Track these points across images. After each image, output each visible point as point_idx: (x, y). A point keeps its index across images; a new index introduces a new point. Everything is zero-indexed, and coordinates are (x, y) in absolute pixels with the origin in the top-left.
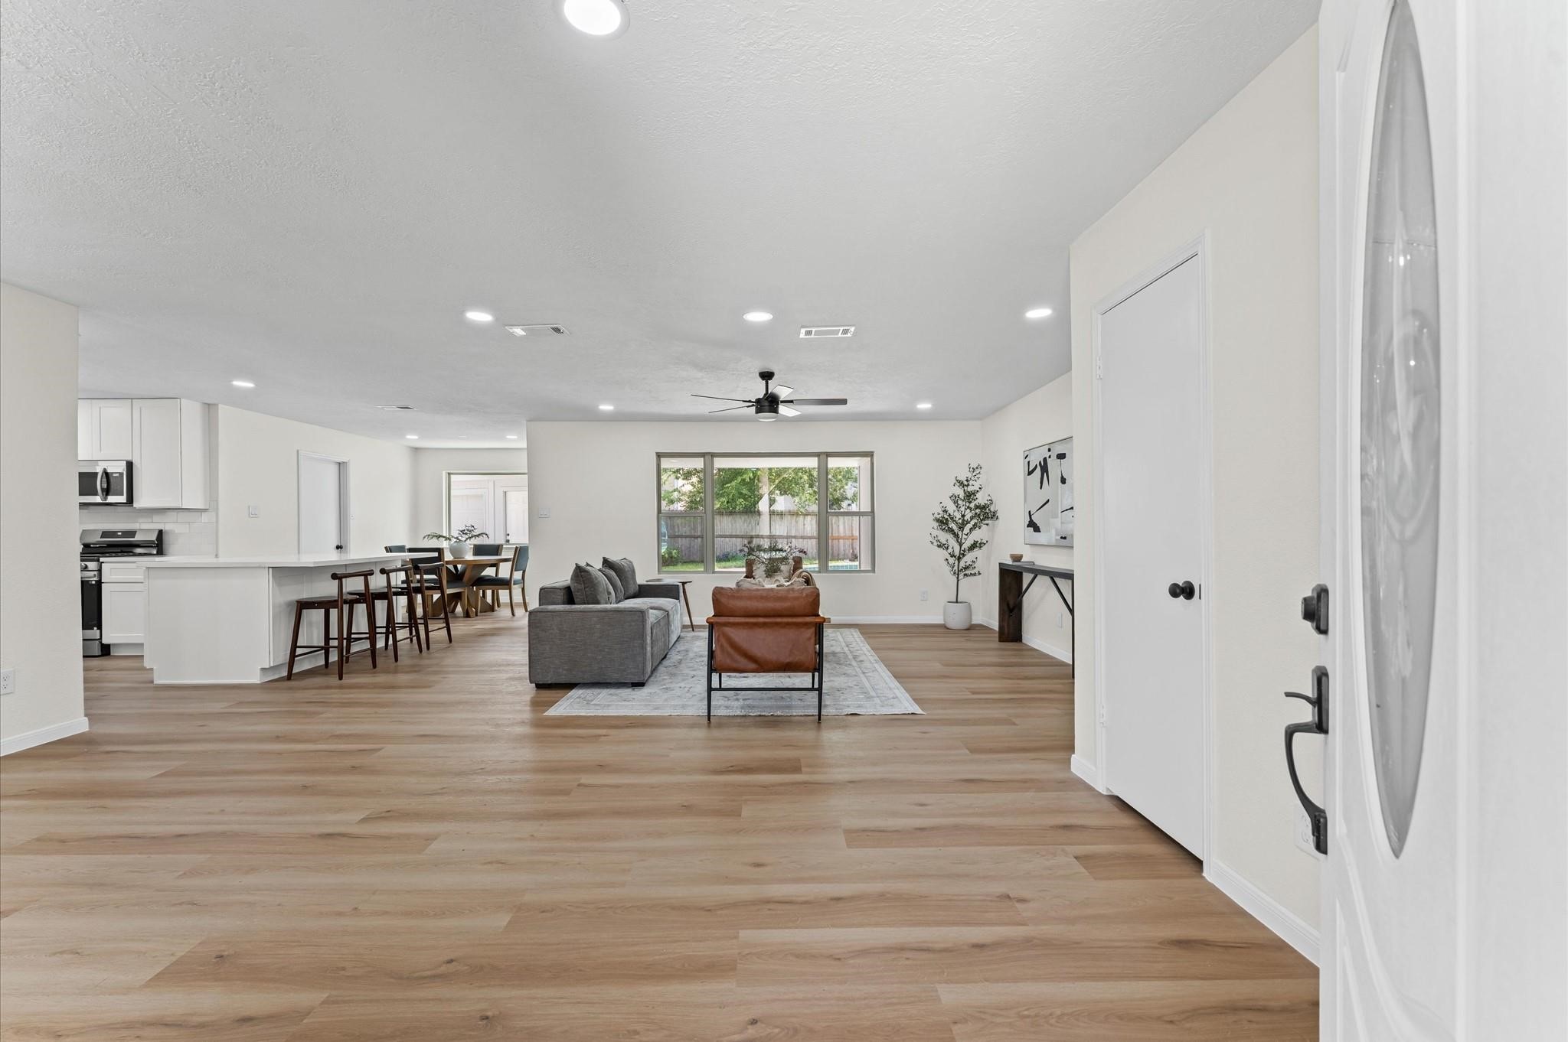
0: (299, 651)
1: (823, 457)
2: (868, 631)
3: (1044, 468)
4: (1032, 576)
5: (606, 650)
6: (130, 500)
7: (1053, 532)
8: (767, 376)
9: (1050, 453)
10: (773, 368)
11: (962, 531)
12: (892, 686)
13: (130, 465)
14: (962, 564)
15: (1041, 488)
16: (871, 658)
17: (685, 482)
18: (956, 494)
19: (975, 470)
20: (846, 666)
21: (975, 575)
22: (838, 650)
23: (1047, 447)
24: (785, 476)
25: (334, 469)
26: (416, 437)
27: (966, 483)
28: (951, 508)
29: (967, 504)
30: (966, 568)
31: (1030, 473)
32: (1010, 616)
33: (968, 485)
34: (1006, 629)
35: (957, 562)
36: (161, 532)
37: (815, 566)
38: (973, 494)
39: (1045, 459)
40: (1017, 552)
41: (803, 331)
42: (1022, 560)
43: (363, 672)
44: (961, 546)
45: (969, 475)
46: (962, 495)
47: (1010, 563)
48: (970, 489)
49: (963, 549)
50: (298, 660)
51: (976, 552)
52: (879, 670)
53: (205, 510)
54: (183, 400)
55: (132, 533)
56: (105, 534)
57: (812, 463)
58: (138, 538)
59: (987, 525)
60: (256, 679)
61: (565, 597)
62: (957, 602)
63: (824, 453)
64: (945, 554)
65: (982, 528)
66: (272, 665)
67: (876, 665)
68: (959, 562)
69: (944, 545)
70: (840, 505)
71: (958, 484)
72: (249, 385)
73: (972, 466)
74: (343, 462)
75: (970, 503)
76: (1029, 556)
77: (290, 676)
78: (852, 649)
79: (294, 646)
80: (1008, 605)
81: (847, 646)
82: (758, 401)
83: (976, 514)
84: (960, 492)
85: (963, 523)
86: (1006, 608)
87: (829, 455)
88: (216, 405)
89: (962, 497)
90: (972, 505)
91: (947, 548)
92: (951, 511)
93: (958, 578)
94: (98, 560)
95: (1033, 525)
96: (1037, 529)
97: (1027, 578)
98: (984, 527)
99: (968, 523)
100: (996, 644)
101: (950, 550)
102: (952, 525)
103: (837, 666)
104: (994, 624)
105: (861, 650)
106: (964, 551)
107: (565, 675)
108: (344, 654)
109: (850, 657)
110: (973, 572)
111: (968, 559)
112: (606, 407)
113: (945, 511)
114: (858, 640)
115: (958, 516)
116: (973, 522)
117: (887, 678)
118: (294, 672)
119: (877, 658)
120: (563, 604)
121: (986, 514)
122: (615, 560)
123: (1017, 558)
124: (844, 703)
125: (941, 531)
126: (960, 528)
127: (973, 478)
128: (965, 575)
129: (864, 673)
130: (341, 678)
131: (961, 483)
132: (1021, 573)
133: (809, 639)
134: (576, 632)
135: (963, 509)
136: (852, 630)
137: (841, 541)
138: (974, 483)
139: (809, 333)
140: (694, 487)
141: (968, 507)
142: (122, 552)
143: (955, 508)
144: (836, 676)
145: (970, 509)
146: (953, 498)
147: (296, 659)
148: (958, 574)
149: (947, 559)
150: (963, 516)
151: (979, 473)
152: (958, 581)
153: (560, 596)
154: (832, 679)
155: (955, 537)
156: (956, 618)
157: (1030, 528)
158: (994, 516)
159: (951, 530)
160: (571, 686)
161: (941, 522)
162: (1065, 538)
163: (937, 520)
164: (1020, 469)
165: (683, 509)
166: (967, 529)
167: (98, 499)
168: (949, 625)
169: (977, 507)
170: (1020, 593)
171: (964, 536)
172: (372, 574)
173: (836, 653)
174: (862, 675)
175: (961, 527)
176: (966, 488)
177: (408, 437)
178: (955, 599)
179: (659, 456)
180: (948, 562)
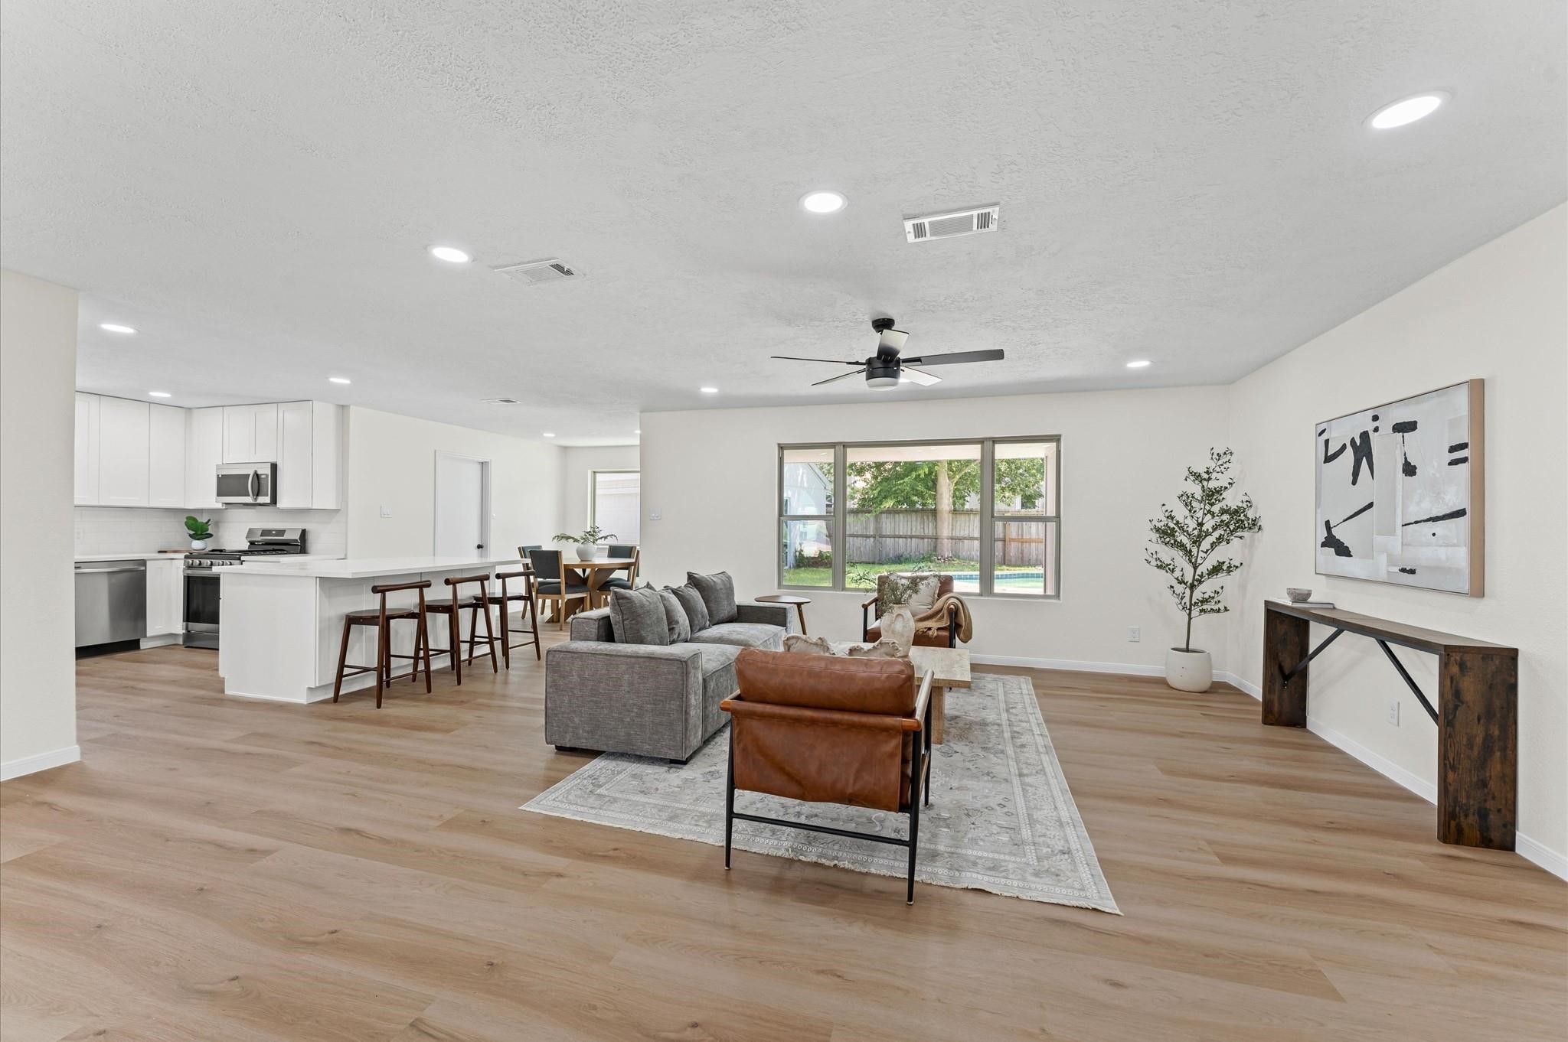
0: (346, 671)
1: (988, 444)
2: (1046, 681)
3: (1363, 449)
4: (1331, 630)
5: (636, 710)
6: (274, 501)
7: (1383, 559)
8: (883, 324)
9: (1376, 424)
10: (891, 312)
11: (1198, 547)
12: (1064, 815)
13: (274, 467)
14: (1198, 594)
15: (1354, 483)
16: (1039, 739)
17: (858, 478)
18: (1189, 493)
19: (1223, 457)
20: (995, 754)
21: (1219, 611)
22: (991, 717)
23: (1370, 414)
24: (967, 470)
25: (478, 469)
26: (553, 435)
27: (1206, 476)
28: (1180, 513)
29: (1208, 507)
30: (1204, 601)
31: (1328, 459)
32: (1284, 685)
33: (1209, 479)
34: (1276, 704)
35: (1188, 591)
36: (304, 532)
37: (974, 587)
38: (1218, 492)
39: (1365, 436)
40: (1302, 586)
41: (909, 226)
42: (1310, 600)
43: (414, 698)
44: (1195, 568)
45: (1212, 465)
46: (1198, 494)
47: (1288, 602)
48: (1212, 485)
49: (1199, 572)
50: (346, 681)
51: (1221, 579)
52: (1049, 769)
53: (337, 511)
54: (314, 402)
55: (281, 532)
56: (265, 532)
57: (973, 452)
58: (286, 537)
59: (1241, 538)
60: (302, 699)
61: (602, 630)
62: (1187, 650)
63: (990, 438)
64: (1170, 579)
65: (1231, 542)
66: (317, 685)
67: (1045, 758)
68: (1192, 592)
69: (1167, 565)
70: (1034, 503)
71: (1192, 478)
73: (1215, 451)
74: (486, 462)
75: (1212, 505)
76: (1321, 593)
77: (336, 699)
78: (1013, 718)
79: (342, 665)
80: (1281, 668)
81: (1007, 711)
82: (869, 362)
83: (1222, 521)
84: (1196, 489)
85: (1199, 536)
86: (1276, 671)
87: (995, 441)
88: (348, 406)
89: (1198, 496)
90: (1216, 509)
91: (1173, 571)
92: (1180, 518)
93: (1190, 615)
94: (239, 559)
95: (1332, 542)
96: (1343, 551)
97: (1318, 634)
98: (1235, 541)
99: (1208, 534)
100: (1257, 730)
101: (1178, 573)
102: (1182, 538)
103: (982, 754)
104: (1256, 689)
105: (1028, 722)
106: (1201, 576)
107: (586, 739)
108: (384, 678)
109: (1007, 735)
110: (1216, 607)
111: (1207, 588)
112: (709, 390)
113: (1171, 517)
114: (1026, 698)
115: (1192, 524)
116: (1216, 534)
117: (1057, 793)
118: (341, 693)
119: (1049, 741)
120: (598, 640)
121: (1239, 521)
122: (704, 575)
123: (1302, 597)
124: (969, 852)
125: (1164, 546)
126: (1195, 542)
127: (1218, 469)
128: (1201, 611)
129: (1021, 775)
130: (379, 706)
131: (1197, 477)
132: (1306, 623)
133: (892, 755)
134: (599, 682)
135: (1200, 514)
136: (1022, 679)
137: (1033, 544)
138: (1219, 476)
139: (919, 231)
140: (868, 483)
141: (1209, 512)
142: (274, 550)
143: (1187, 513)
144: (974, 777)
145: (1213, 515)
146: (1184, 498)
147: (343, 679)
148: (1190, 610)
149: (1172, 587)
150: (1201, 524)
151: (1229, 461)
152: (1190, 619)
153: (593, 630)
154: (965, 782)
155: (1186, 554)
156: (1182, 672)
157: (1327, 549)
158: (1254, 525)
159: (1181, 546)
160: (593, 754)
161: (1165, 533)
162: (1412, 572)
163: (1158, 530)
164: (1312, 450)
165: (856, 506)
166: (1206, 544)
167: (249, 500)
168: (1174, 681)
169: (1223, 512)
170: (1303, 654)
171: (1201, 554)
172: (429, 586)
173: (986, 725)
174: (1016, 780)
175: (1197, 541)
176: (1205, 483)
177: (545, 435)
178: (1184, 646)
179: (782, 448)
180: (1174, 592)
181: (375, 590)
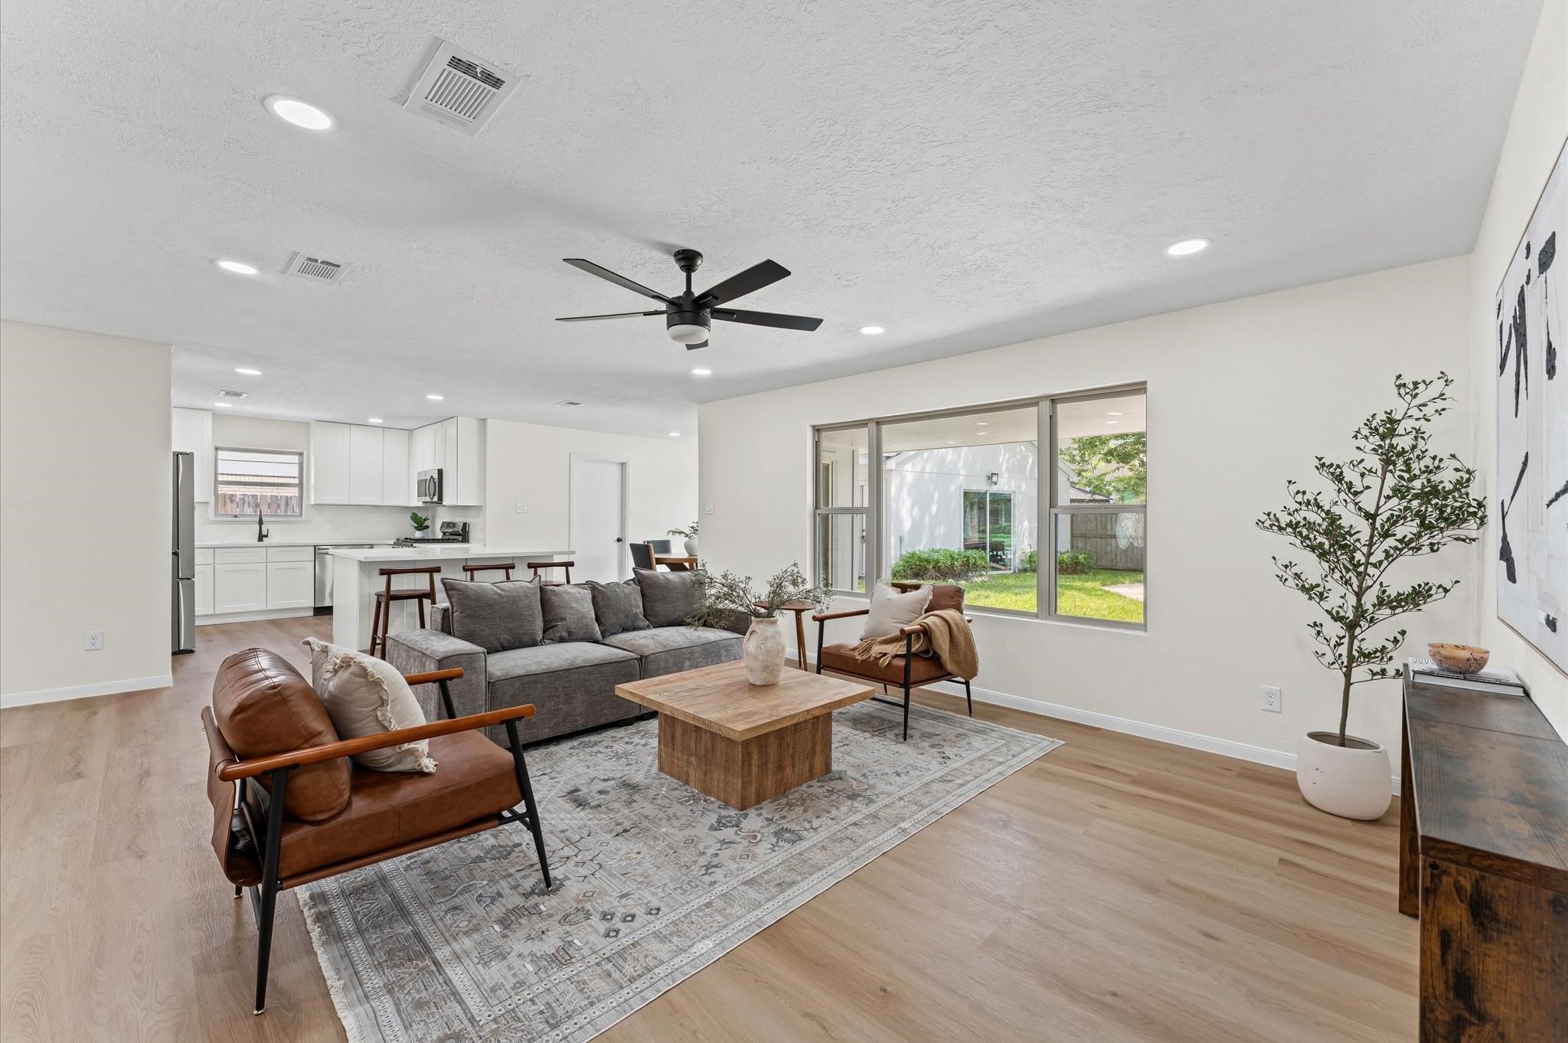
1: (1045, 405)
3: (1521, 331)
6: (440, 499)
7: (1535, 589)
9: (1529, 263)
11: (1368, 557)
13: (440, 472)
14: (1365, 641)
15: (1517, 411)
21: (1397, 675)
23: (1525, 243)
25: (616, 471)
27: (1387, 427)
30: (1374, 654)
31: (1502, 365)
33: (1394, 433)
35: (1347, 635)
36: (465, 525)
44: (1361, 594)
48: (1398, 443)
49: (1366, 602)
53: (481, 507)
54: (458, 418)
55: (454, 525)
58: (456, 529)
59: (1444, 541)
62: (1342, 740)
68: (1355, 636)
69: (1314, 587)
71: (1365, 432)
72: (439, 398)
74: (624, 463)
83: (1408, 512)
85: (1369, 537)
87: (1055, 400)
91: (1321, 597)
93: (1348, 675)
96: (1511, 569)
99: (1385, 536)
101: (1330, 604)
106: (1370, 608)
110: (1390, 667)
111: (1381, 630)
113: (1311, 504)
116: (1398, 536)
125: (1307, 552)
128: (1369, 669)
131: (1375, 430)
148: (1349, 668)
149: (1319, 626)
150: (1372, 517)
152: (1348, 684)
155: (1345, 569)
157: (1503, 563)
162: (1554, 625)
167: (429, 499)
177: (671, 434)
178: (1335, 730)
179: (817, 430)
180: (1319, 633)
181: (383, 572)
